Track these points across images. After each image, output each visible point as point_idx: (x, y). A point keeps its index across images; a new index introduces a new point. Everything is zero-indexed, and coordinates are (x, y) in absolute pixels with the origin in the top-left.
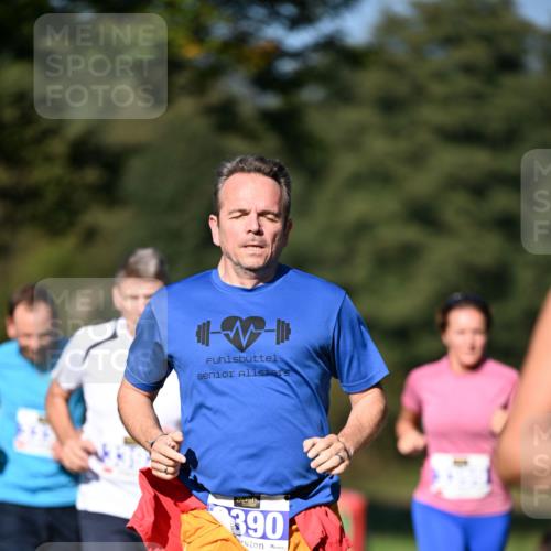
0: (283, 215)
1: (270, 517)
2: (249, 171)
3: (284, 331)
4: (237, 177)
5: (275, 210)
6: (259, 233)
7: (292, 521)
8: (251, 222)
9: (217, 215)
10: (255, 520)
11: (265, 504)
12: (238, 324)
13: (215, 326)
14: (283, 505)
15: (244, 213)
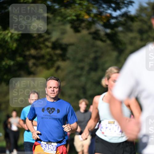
0: (59, 88)
1: (53, 146)
2: (52, 79)
3: (59, 111)
4: (50, 81)
5: (57, 86)
6: (53, 91)
7: (57, 148)
8: (52, 89)
9: (46, 88)
10: (50, 147)
11: (53, 144)
12: (50, 109)
13: (46, 109)
14: (56, 144)
15: (51, 87)
